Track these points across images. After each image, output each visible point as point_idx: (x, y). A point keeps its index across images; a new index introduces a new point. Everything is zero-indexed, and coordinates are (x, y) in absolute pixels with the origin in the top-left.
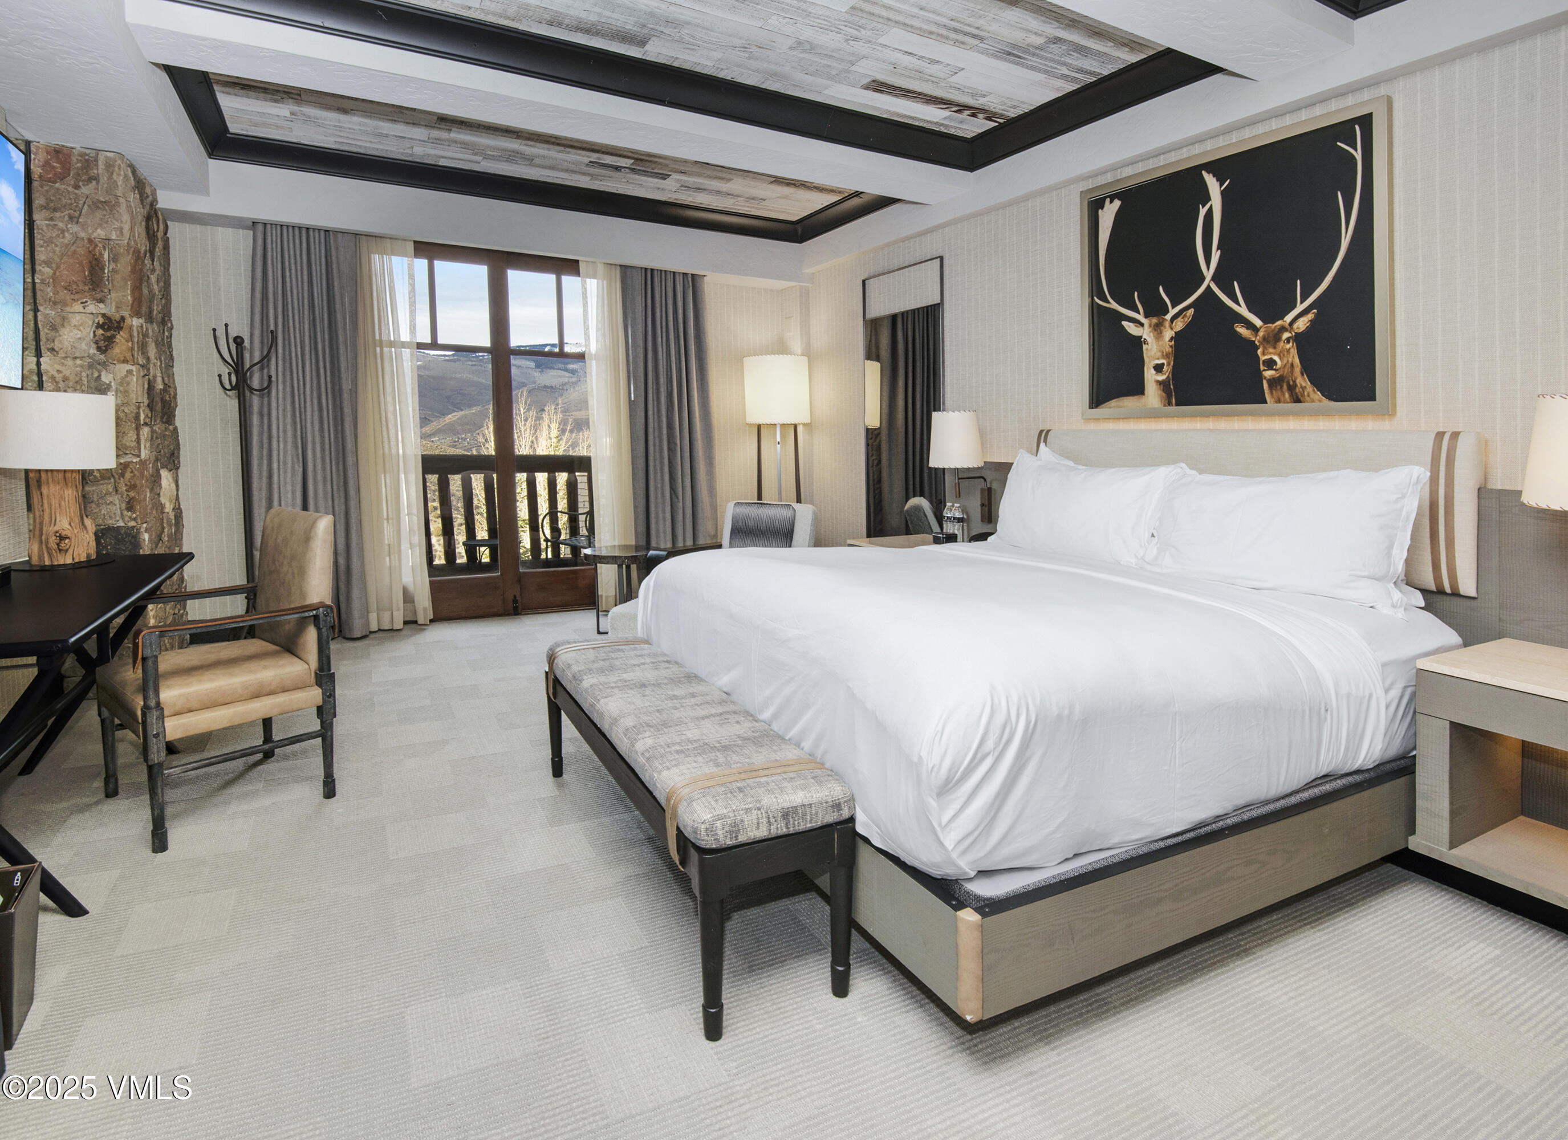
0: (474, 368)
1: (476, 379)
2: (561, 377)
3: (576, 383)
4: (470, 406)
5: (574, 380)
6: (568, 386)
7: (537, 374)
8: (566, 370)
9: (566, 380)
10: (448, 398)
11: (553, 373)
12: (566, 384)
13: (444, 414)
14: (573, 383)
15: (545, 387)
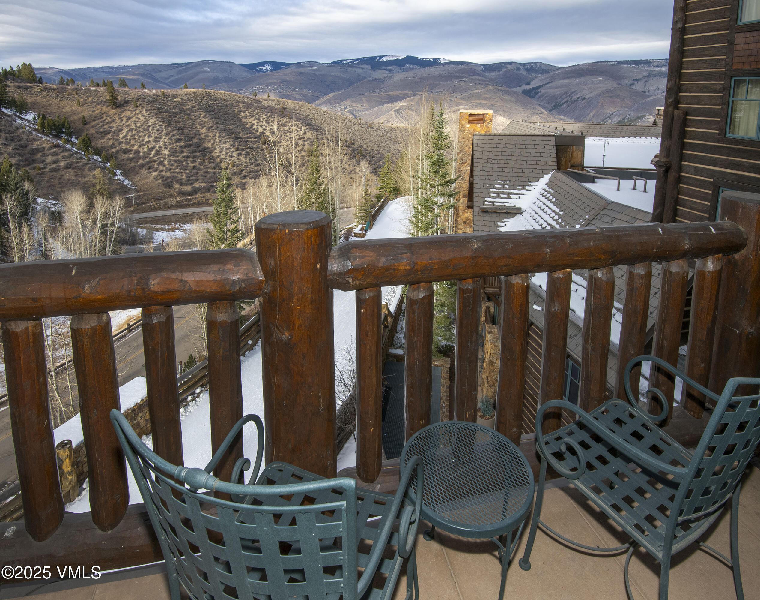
0: (342, 70)
1: (342, 75)
2: (383, 73)
3: (391, 77)
4: (339, 90)
5: (390, 75)
6: (387, 79)
7: (372, 72)
8: (386, 70)
9: (386, 75)
10: (328, 86)
11: (380, 71)
12: (386, 77)
13: (326, 94)
14: (390, 77)
15: (376, 79)
